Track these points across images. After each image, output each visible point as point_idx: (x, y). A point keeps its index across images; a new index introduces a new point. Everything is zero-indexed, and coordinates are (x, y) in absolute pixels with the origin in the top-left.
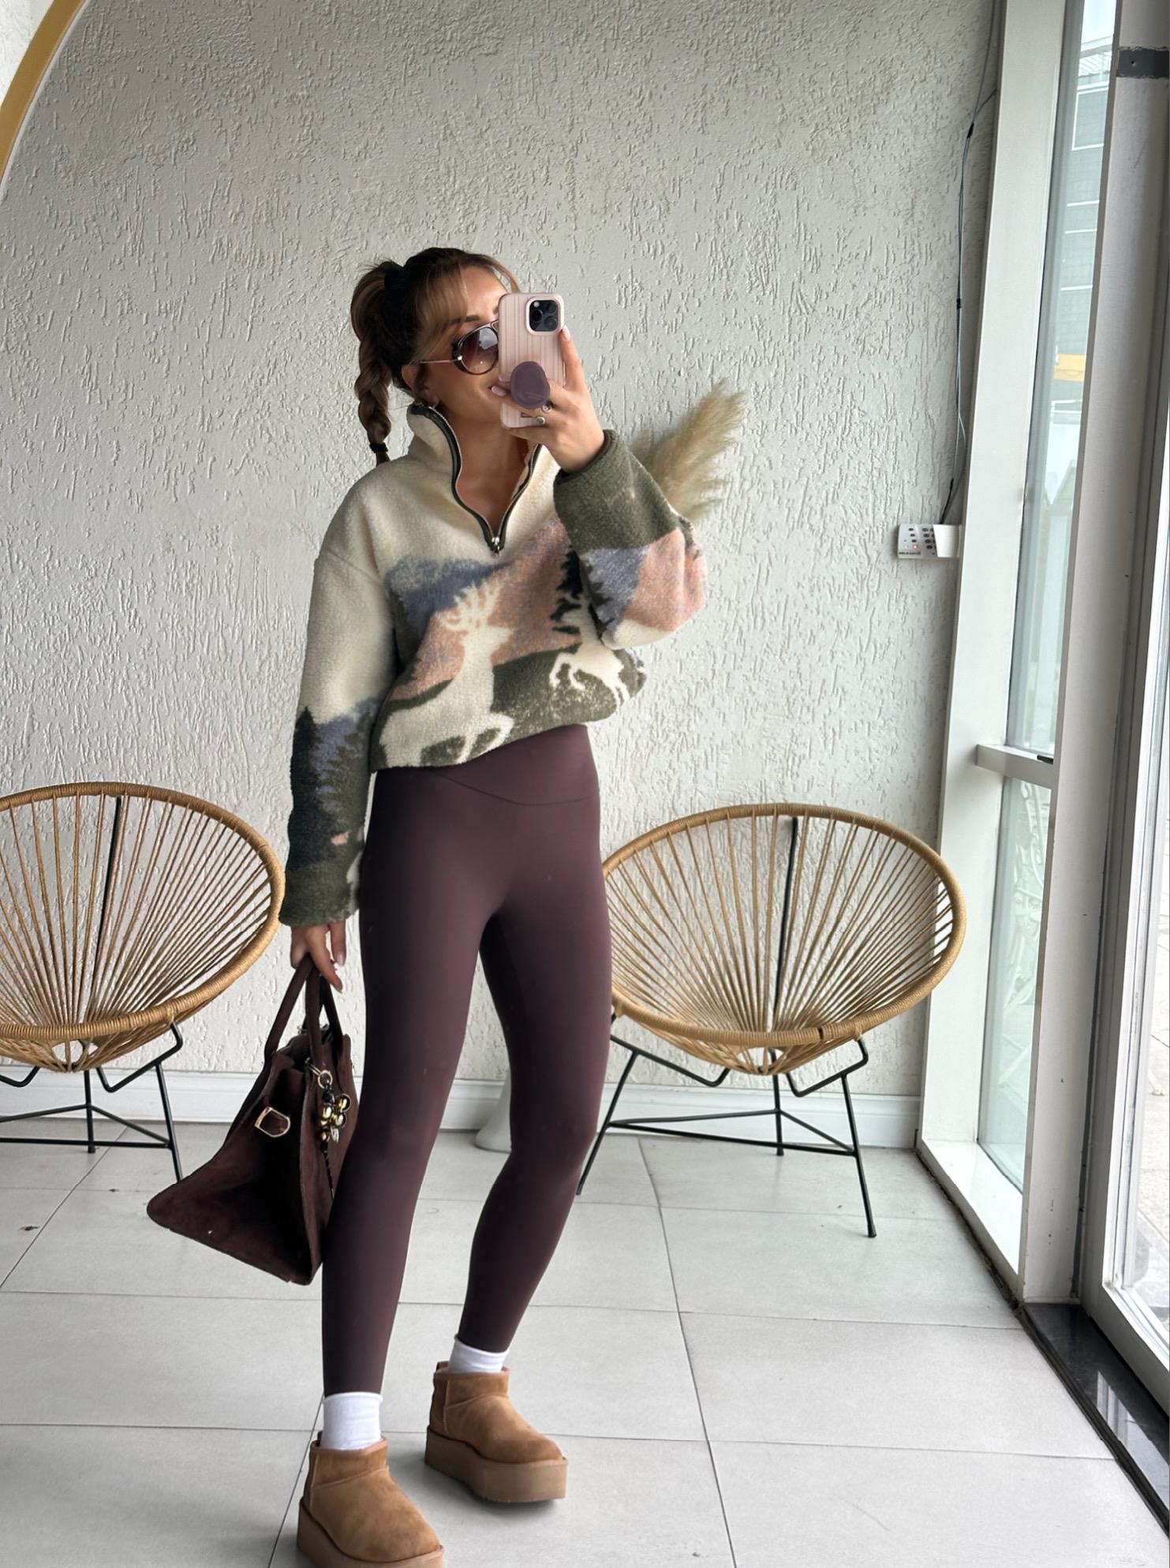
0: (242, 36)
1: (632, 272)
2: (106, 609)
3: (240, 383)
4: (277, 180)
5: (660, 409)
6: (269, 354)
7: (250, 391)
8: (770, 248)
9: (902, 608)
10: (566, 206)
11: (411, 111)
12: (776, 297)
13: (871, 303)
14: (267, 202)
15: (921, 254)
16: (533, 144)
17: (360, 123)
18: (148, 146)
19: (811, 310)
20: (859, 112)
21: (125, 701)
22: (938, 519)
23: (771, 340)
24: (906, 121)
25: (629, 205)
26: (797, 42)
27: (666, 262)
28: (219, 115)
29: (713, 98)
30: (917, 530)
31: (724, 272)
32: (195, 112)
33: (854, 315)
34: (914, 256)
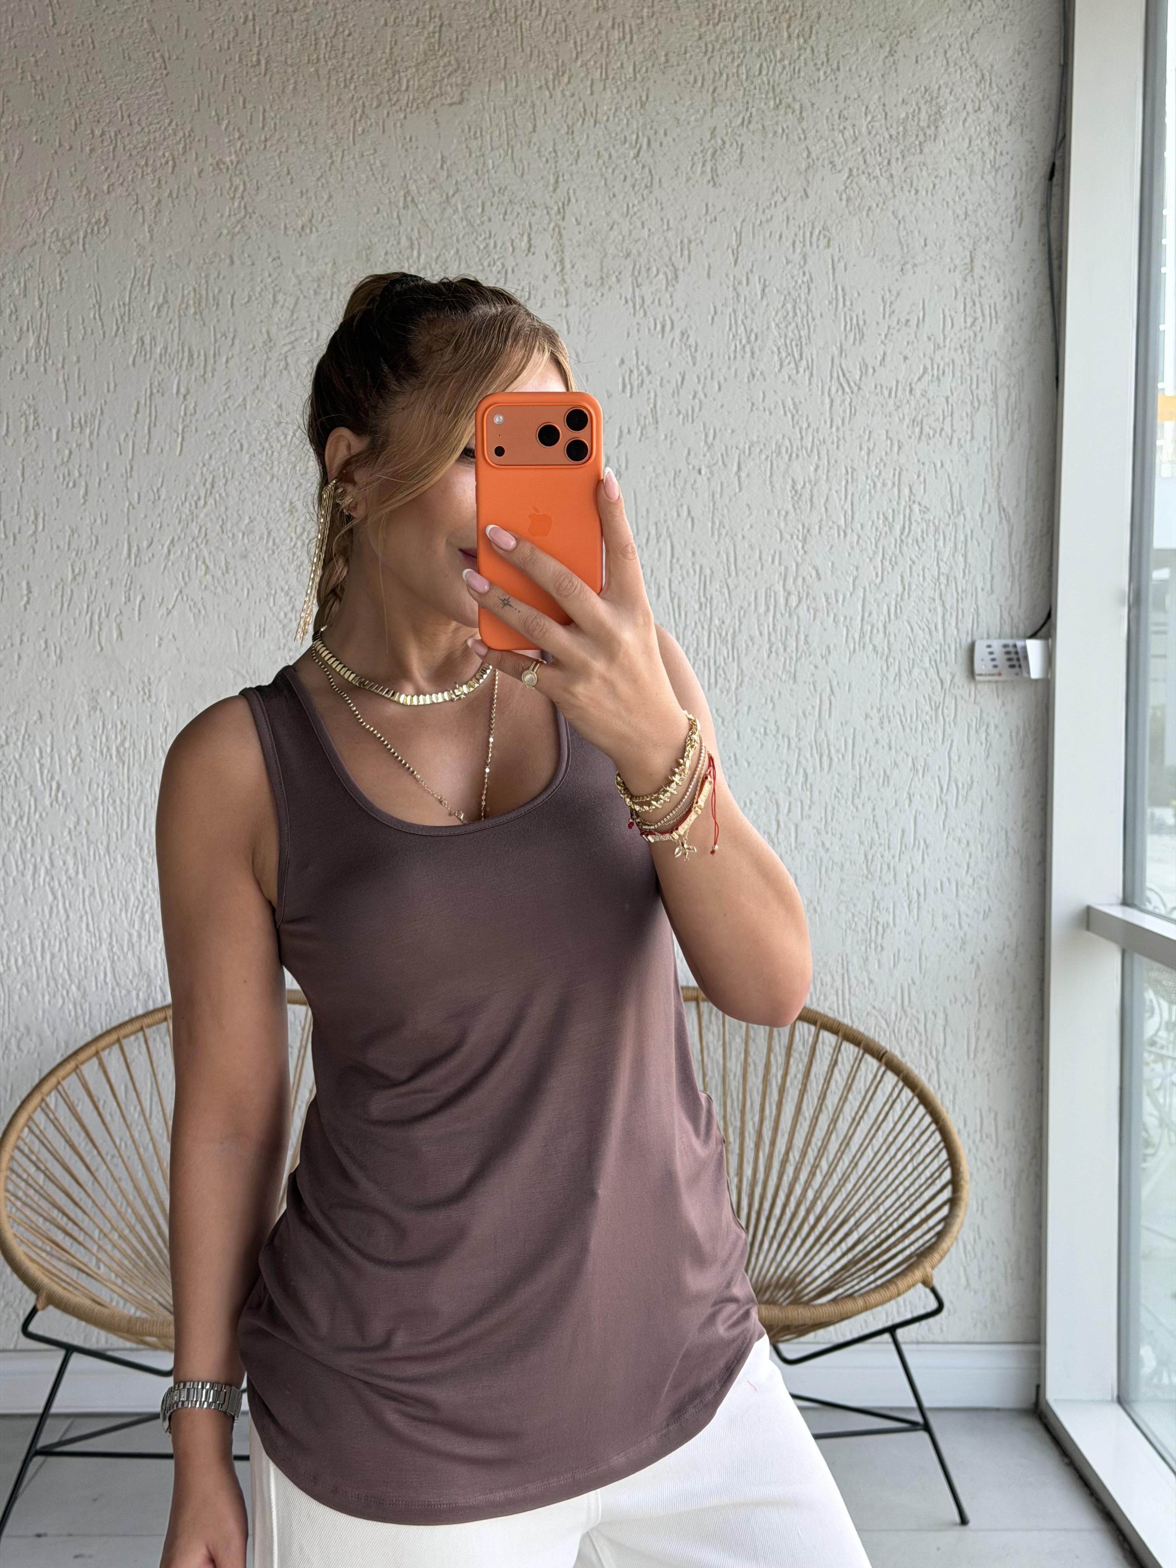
0: (157, 94)
1: (637, 353)
2: (21, 782)
3: (172, 507)
4: (205, 263)
5: (679, 515)
6: (205, 470)
7: (184, 516)
8: (802, 318)
9: (984, 741)
10: (554, 279)
11: (363, 176)
12: (812, 375)
13: (927, 377)
14: (195, 290)
15: (983, 315)
16: (510, 208)
17: (302, 192)
18: (52, 230)
19: (855, 389)
20: (902, 152)
21: (50, 895)
22: (1021, 632)
23: (809, 426)
24: (958, 159)
25: (629, 273)
26: (821, 73)
27: (677, 340)
28: (134, 190)
29: (724, 142)
30: (997, 645)
31: (748, 349)
32: (105, 187)
33: (907, 392)
34: (976, 319)
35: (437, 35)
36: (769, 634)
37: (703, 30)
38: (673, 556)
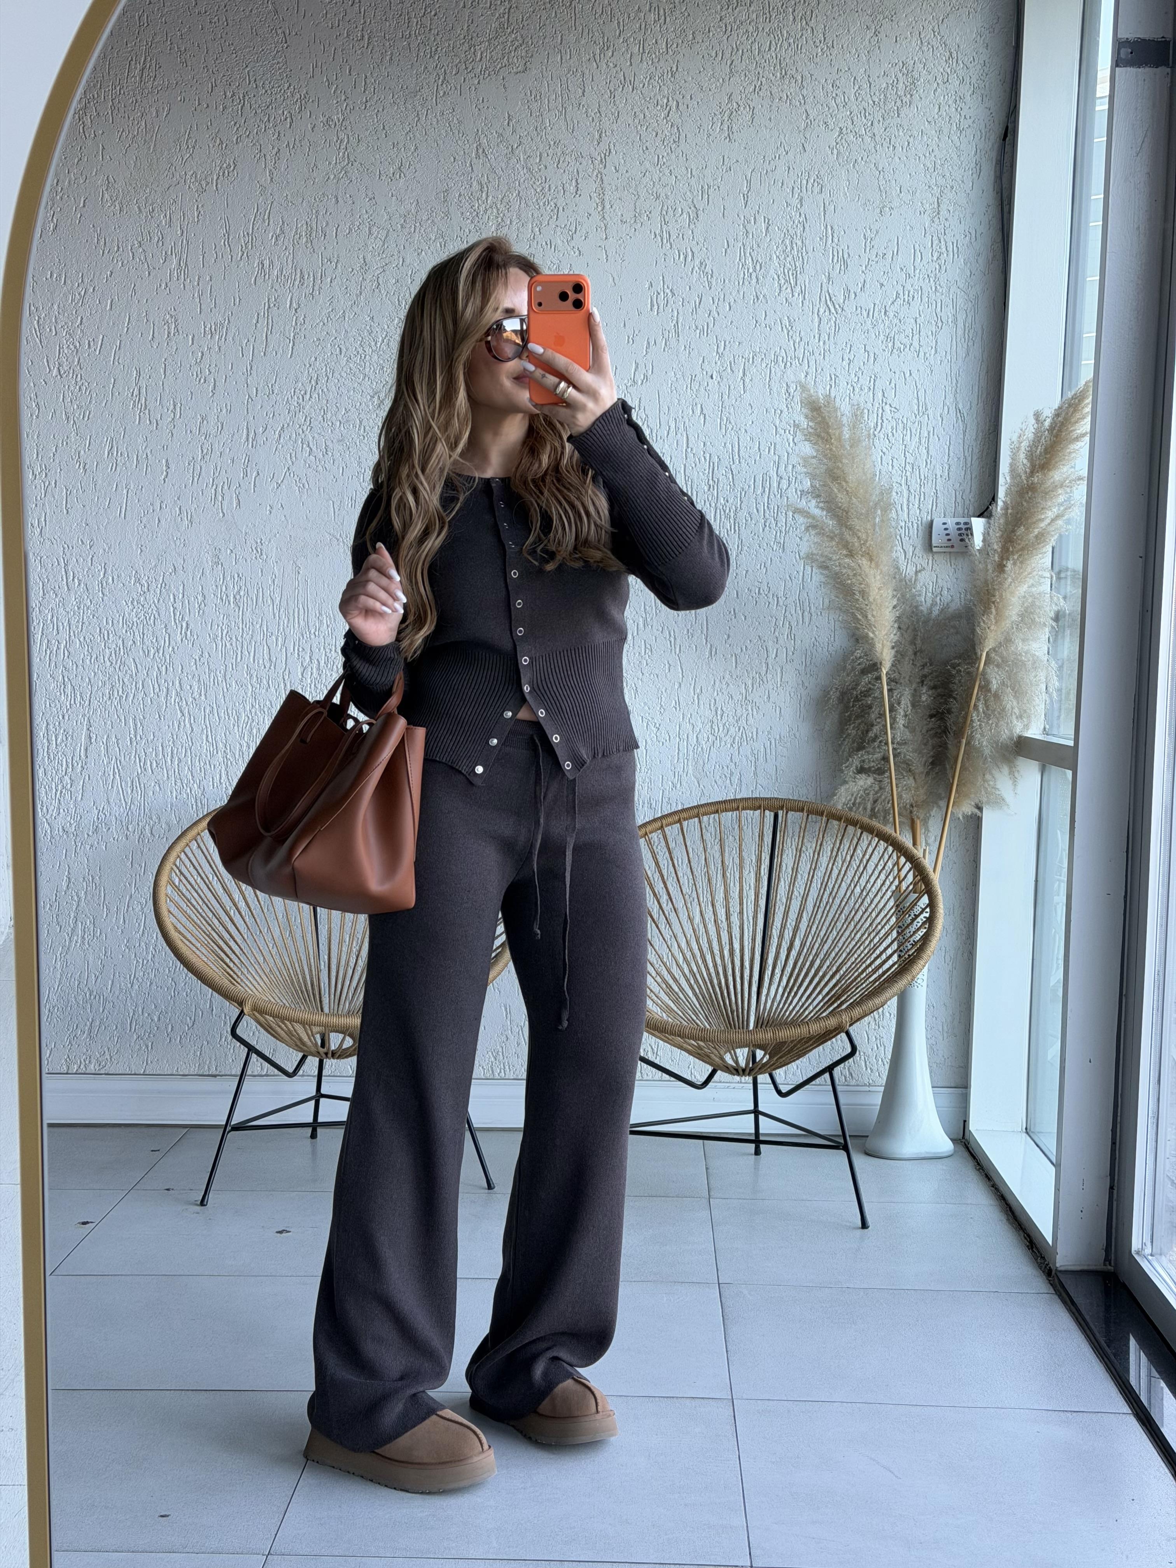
0: (278, 63)
1: (663, 278)
2: (158, 622)
3: (283, 400)
4: (316, 201)
5: (694, 412)
6: (311, 370)
7: (293, 407)
8: (798, 252)
10: (596, 217)
11: (443, 131)
12: (804, 298)
13: (899, 302)
14: (306, 223)
15: (947, 251)
16: (562, 159)
17: (394, 144)
18: (191, 172)
19: (840, 311)
20: (883, 115)
21: (179, 712)
22: (971, 513)
23: (801, 340)
24: (929, 122)
25: (659, 213)
26: (820, 50)
27: (697, 268)
28: (258, 141)
29: (739, 106)
30: (951, 522)
31: (754, 275)
32: (235, 139)
33: (883, 313)
34: (941, 254)
35: (506, 16)
36: (764, 509)
37: (723, 13)
38: (688, 447)
